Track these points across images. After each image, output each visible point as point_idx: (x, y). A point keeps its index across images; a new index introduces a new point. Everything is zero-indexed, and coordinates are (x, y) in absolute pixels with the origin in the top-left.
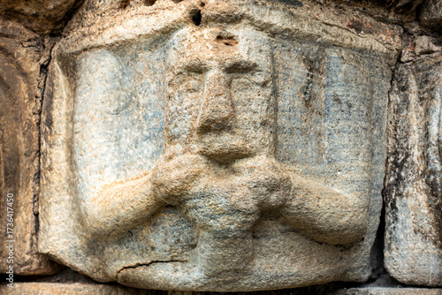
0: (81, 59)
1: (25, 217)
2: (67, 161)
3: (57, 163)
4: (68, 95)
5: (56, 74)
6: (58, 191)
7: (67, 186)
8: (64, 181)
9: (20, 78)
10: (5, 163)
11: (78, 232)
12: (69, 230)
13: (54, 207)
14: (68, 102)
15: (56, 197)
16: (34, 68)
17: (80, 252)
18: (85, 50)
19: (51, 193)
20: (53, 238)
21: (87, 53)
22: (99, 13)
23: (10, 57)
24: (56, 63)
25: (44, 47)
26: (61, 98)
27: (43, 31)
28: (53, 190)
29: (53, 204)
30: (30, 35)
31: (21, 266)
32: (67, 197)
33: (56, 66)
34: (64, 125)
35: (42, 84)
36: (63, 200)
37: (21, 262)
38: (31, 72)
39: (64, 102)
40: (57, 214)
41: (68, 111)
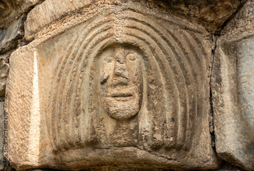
0: (242, 43)
1: (205, 134)
2: (231, 101)
3: (226, 102)
4: (229, 65)
5: (221, 54)
6: (228, 117)
7: (233, 115)
8: (230, 112)
9: (203, 56)
10: (198, 103)
11: (241, 140)
12: (235, 139)
13: (227, 126)
14: (229, 69)
15: (227, 121)
16: (209, 51)
17: (241, 151)
18: (245, 38)
19: (225, 119)
20: (228, 143)
21: (247, 39)
22: (249, 19)
23: (199, 44)
24: (220, 49)
25: (213, 40)
26: (225, 67)
27: (212, 31)
28: (226, 116)
29: (226, 124)
30: (207, 33)
31: (205, 162)
32: (233, 121)
33: (220, 50)
34: (228, 82)
35: (212, 60)
36: (231, 122)
37: (205, 160)
38: (208, 53)
39: (226, 70)
40: (229, 130)
41: (229, 74)
